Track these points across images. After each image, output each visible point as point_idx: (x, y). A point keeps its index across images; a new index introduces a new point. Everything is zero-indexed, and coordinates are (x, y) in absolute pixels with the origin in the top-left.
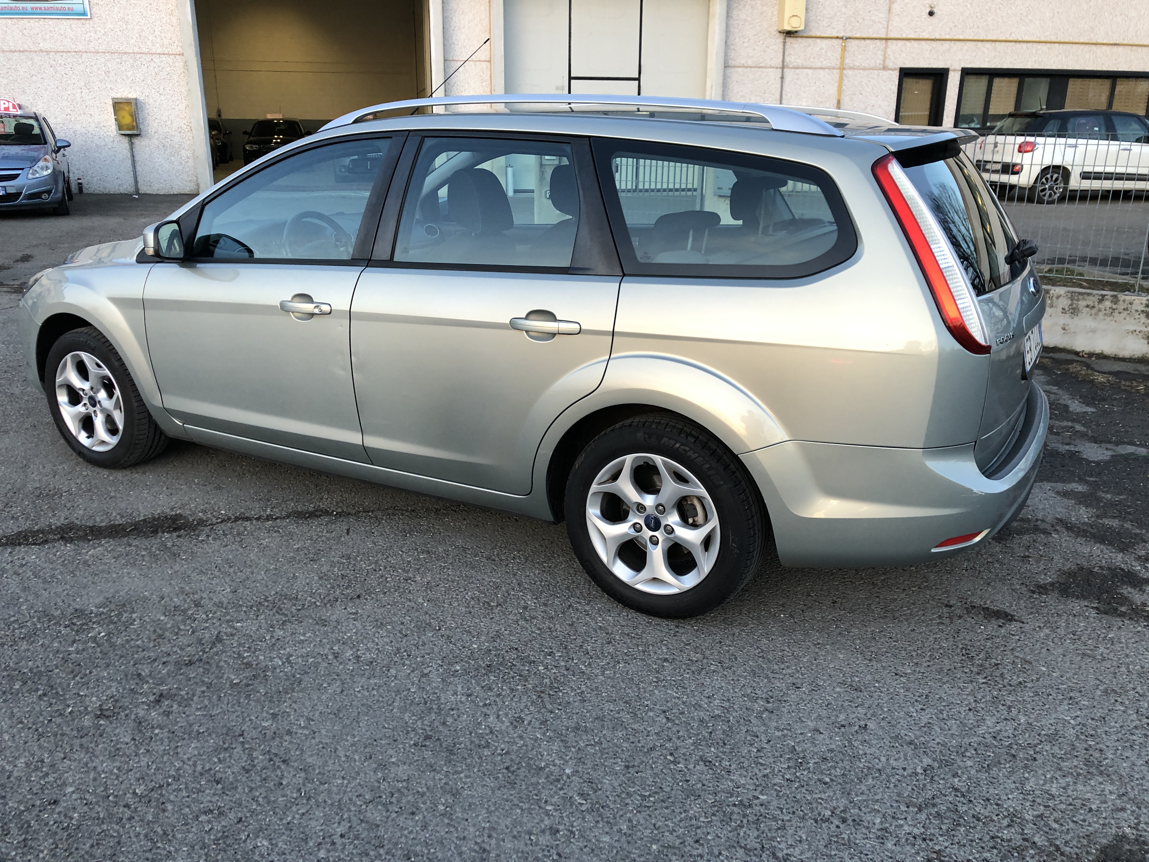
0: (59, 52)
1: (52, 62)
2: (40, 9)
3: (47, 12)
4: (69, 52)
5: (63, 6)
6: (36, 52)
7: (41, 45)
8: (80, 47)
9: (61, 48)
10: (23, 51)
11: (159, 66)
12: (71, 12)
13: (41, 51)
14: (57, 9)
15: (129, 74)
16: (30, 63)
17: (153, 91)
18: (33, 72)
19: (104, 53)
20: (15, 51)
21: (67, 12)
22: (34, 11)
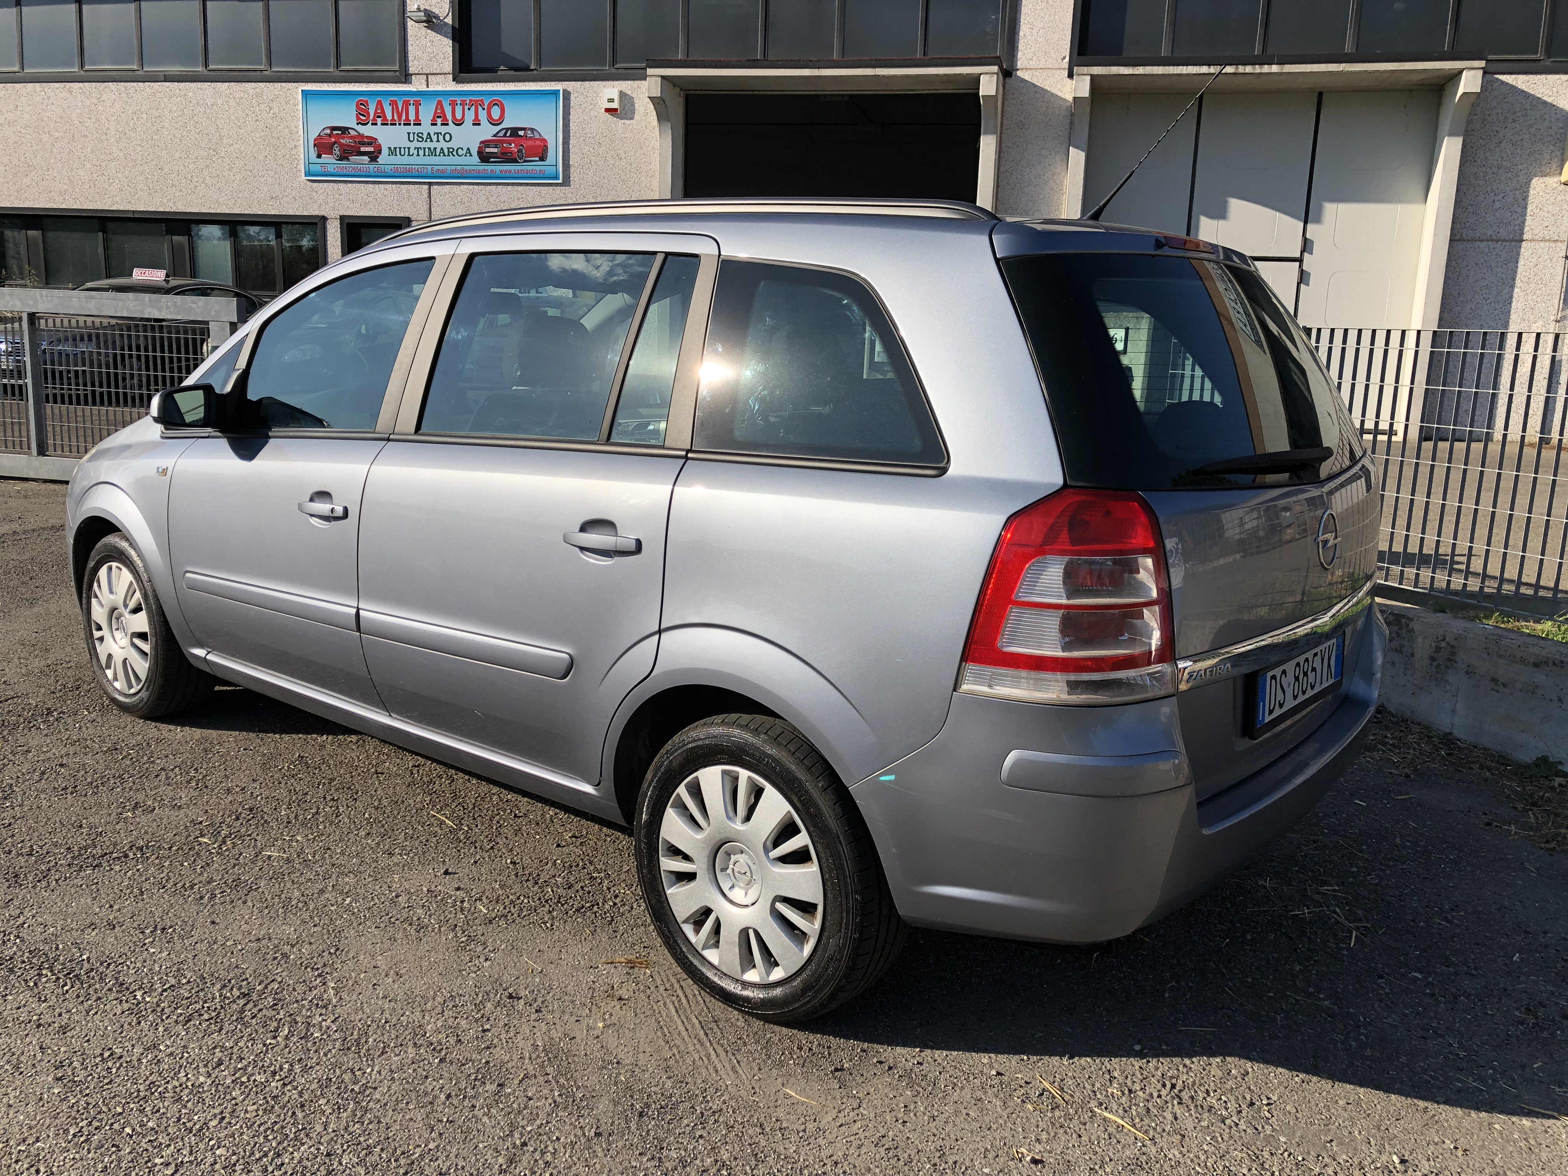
2: (510, 172)
3: (517, 175)
5: (535, 168)
21: (540, 175)
22: (503, 175)
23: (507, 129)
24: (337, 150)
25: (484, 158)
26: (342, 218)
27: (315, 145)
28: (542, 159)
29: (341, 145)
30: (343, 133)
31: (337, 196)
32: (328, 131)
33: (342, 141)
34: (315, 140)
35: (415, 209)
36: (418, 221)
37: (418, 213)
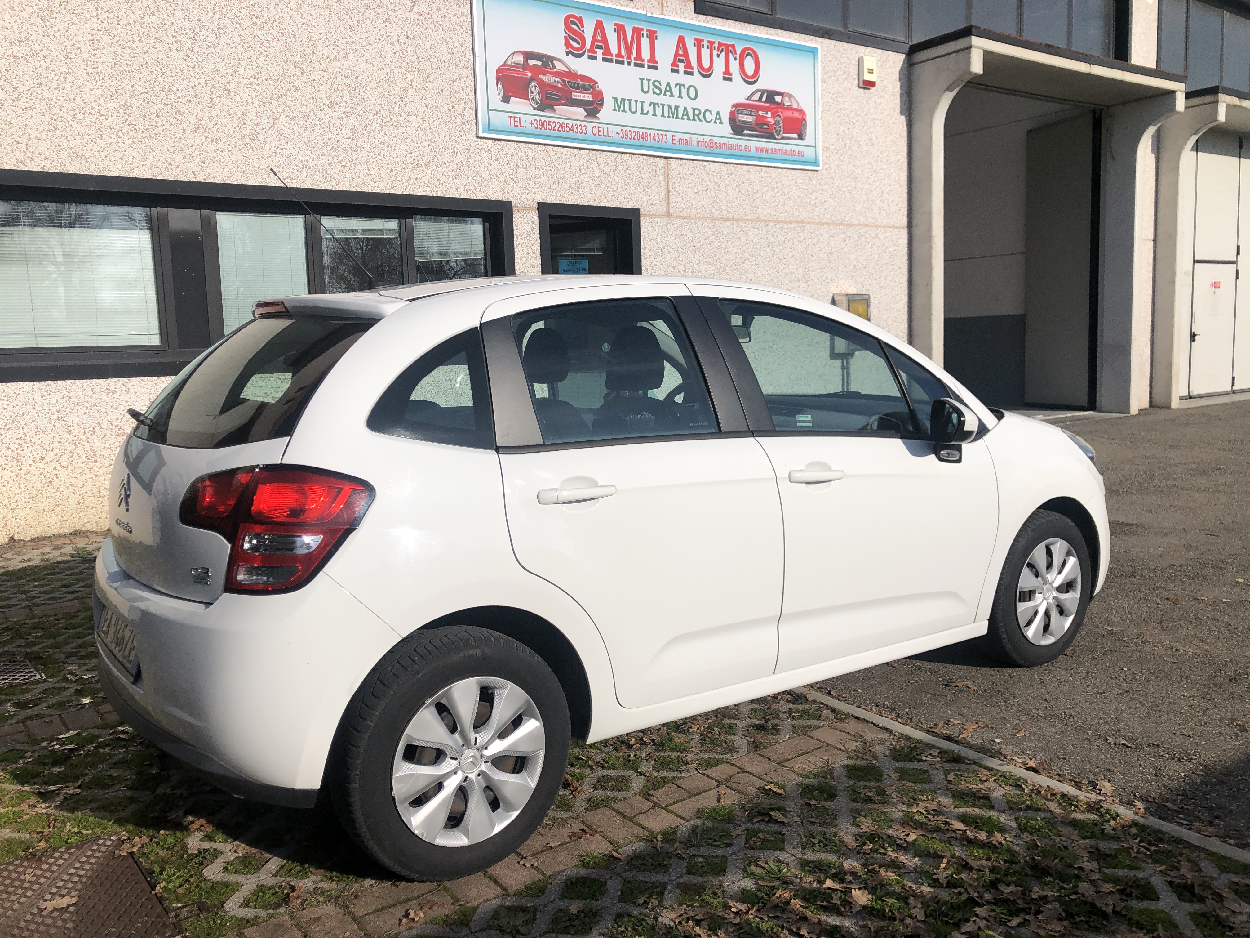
0: (779, 222)
1: (770, 238)
2: (767, 151)
3: (774, 156)
4: (791, 222)
5: (794, 148)
6: (752, 221)
7: (759, 210)
8: (804, 215)
9: (783, 217)
10: (738, 220)
11: (884, 245)
12: (801, 159)
13: (759, 220)
14: (786, 153)
15: (852, 257)
16: (744, 239)
17: (874, 282)
18: (746, 255)
19: (828, 224)
20: (727, 220)
21: (796, 158)
22: (759, 154)
23: (763, 92)
24: (534, 91)
25: (738, 128)
26: (542, 207)
27: (498, 79)
28: (801, 137)
29: (541, 84)
30: (545, 65)
31: (533, 171)
32: (520, 59)
33: (545, 78)
34: (499, 70)
35: (647, 198)
36: (651, 216)
37: (652, 204)
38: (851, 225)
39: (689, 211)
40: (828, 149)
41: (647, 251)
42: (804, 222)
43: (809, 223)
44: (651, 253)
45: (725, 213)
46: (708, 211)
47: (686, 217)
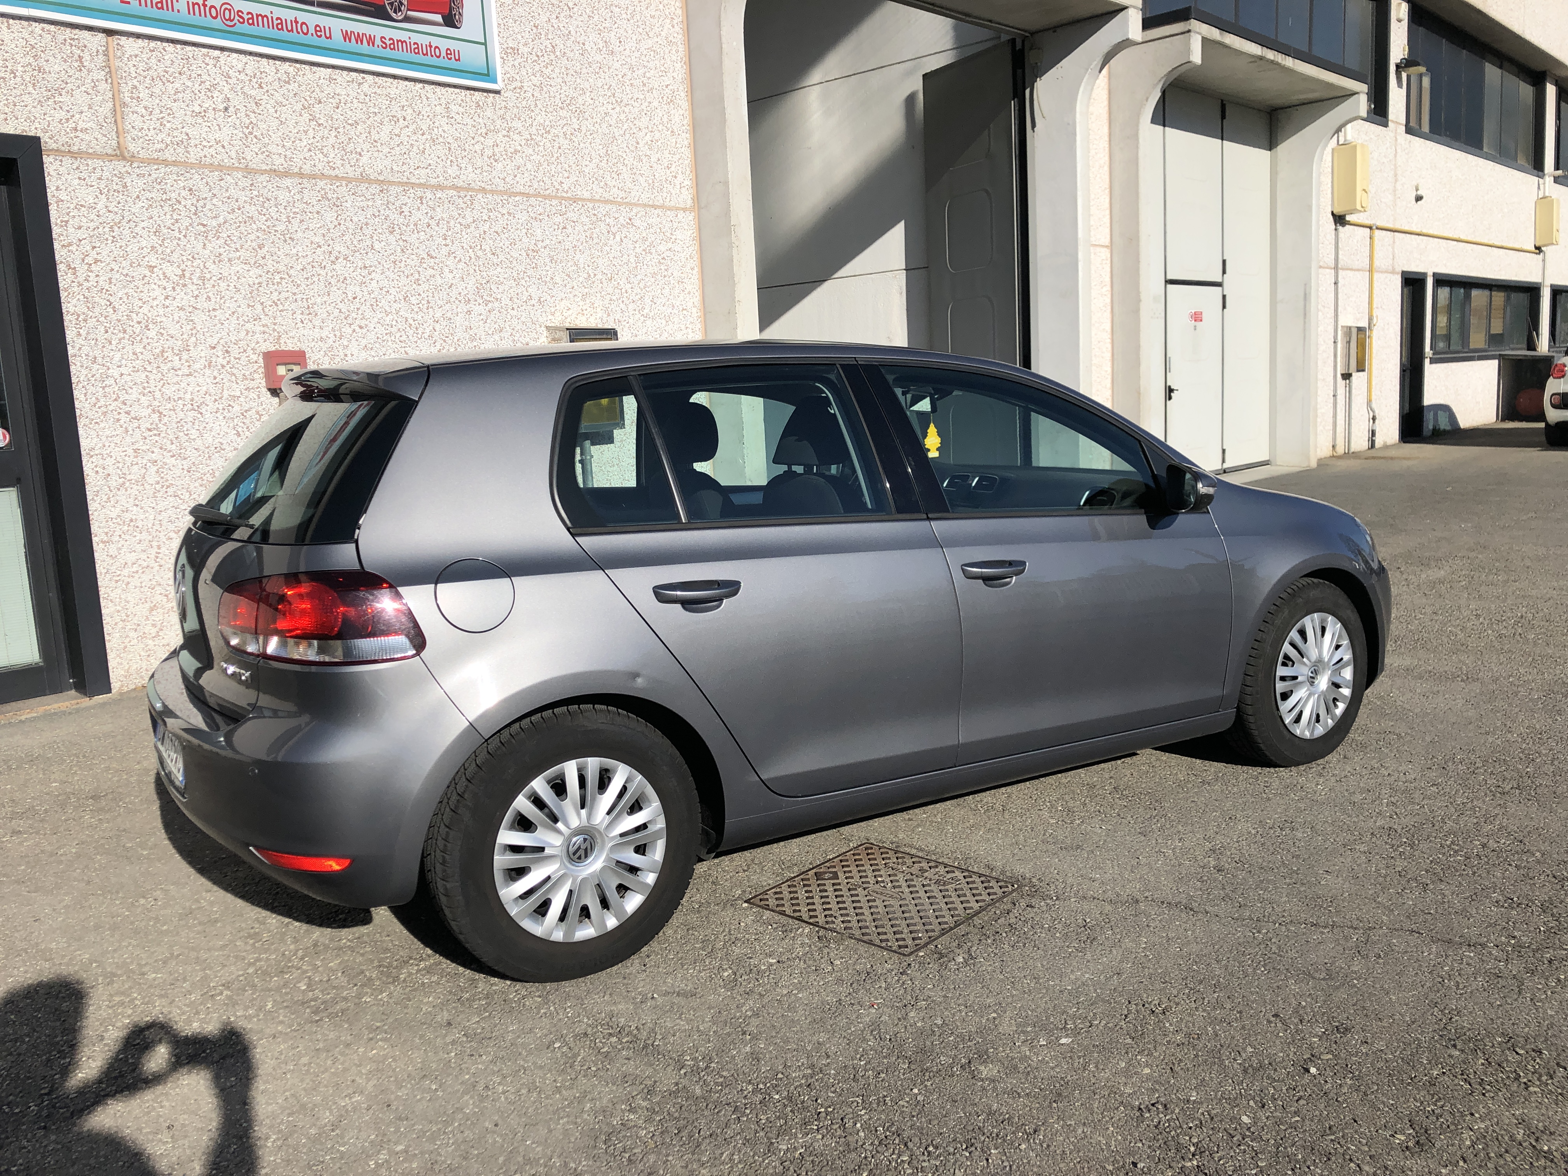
0: (413, 185)
1: (394, 216)
2: (371, 41)
3: (388, 53)
4: (440, 187)
5: (435, 41)
6: (347, 180)
7: (364, 160)
8: (470, 176)
9: (421, 176)
10: (313, 177)
12: (453, 64)
13: (364, 179)
14: (417, 49)
15: (582, 259)
16: (330, 216)
17: (631, 306)
18: (338, 247)
19: (527, 195)
20: (286, 174)
21: (443, 62)
22: (353, 46)
28: (450, 21)
35: (61, 114)
36: (73, 155)
37: (76, 129)
38: (575, 200)
39: (180, 150)
40: (515, 51)
41: (71, 230)
42: (473, 190)
43: (483, 190)
44: (81, 234)
45: (278, 161)
46: (233, 154)
47: (175, 163)
